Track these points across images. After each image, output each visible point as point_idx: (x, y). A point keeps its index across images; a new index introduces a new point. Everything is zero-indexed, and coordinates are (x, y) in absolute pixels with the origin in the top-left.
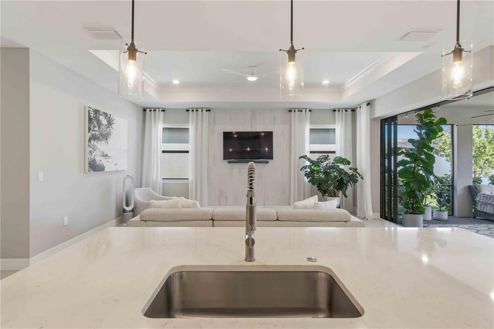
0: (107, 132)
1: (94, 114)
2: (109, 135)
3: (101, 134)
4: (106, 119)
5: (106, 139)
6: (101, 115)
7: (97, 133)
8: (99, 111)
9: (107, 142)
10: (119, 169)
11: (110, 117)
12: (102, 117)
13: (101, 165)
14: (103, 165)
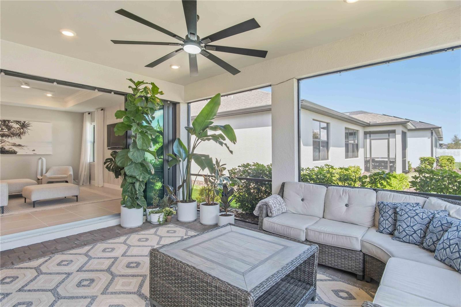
0: (20, 131)
1: (2, 122)
2: (23, 133)
3: (12, 134)
4: (17, 124)
5: (19, 136)
6: (12, 122)
7: (6, 133)
8: (9, 121)
9: (20, 138)
10: (37, 154)
11: (24, 123)
12: (13, 123)
13: (12, 151)
14: (14, 151)
